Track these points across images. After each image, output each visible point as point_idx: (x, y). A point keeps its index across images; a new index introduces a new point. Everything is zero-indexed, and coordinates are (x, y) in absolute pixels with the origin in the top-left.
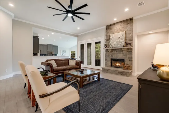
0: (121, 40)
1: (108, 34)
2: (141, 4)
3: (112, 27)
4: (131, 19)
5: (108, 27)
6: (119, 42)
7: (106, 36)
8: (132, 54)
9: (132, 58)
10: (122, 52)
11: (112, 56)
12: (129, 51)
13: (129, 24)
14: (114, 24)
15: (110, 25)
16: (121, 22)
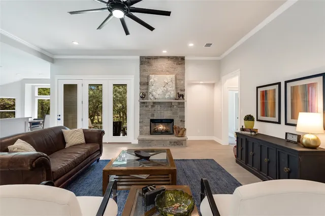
0: (169, 89)
1: (145, 74)
2: (208, 45)
3: (152, 61)
4: (183, 59)
5: (145, 60)
6: (167, 91)
7: (141, 76)
8: (184, 111)
9: (184, 117)
10: (169, 108)
11: (153, 115)
12: (180, 106)
13: (180, 64)
14: (156, 58)
15: (149, 58)
16: (169, 58)
